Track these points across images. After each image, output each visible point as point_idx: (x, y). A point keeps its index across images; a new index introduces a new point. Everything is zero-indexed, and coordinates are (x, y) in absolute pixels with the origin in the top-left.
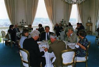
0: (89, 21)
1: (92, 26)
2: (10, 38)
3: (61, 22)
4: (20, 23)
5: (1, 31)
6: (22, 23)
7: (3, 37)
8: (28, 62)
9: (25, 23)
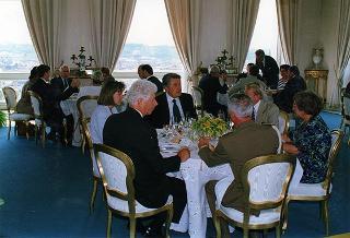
0: (316, 60)
1: (326, 78)
2: (37, 113)
3: (219, 61)
4: (74, 58)
5: (3, 86)
6: (79, 60)
7: (9, 110)
8: (126, 193)
9: (91, 59)
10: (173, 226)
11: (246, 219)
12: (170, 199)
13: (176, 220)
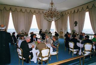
0: (61, 31)
3: (45, 31)
8: (21, 55)
9: (24, 31)
10: (31, 60)
11: (42, 59)
12: (30, 56)
13: (32, 59)
